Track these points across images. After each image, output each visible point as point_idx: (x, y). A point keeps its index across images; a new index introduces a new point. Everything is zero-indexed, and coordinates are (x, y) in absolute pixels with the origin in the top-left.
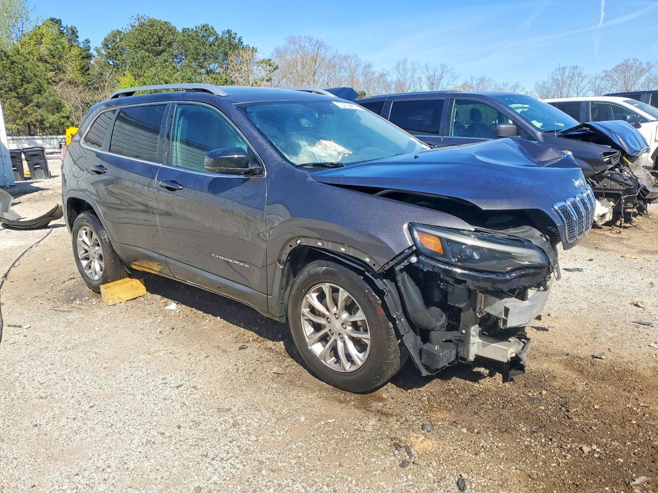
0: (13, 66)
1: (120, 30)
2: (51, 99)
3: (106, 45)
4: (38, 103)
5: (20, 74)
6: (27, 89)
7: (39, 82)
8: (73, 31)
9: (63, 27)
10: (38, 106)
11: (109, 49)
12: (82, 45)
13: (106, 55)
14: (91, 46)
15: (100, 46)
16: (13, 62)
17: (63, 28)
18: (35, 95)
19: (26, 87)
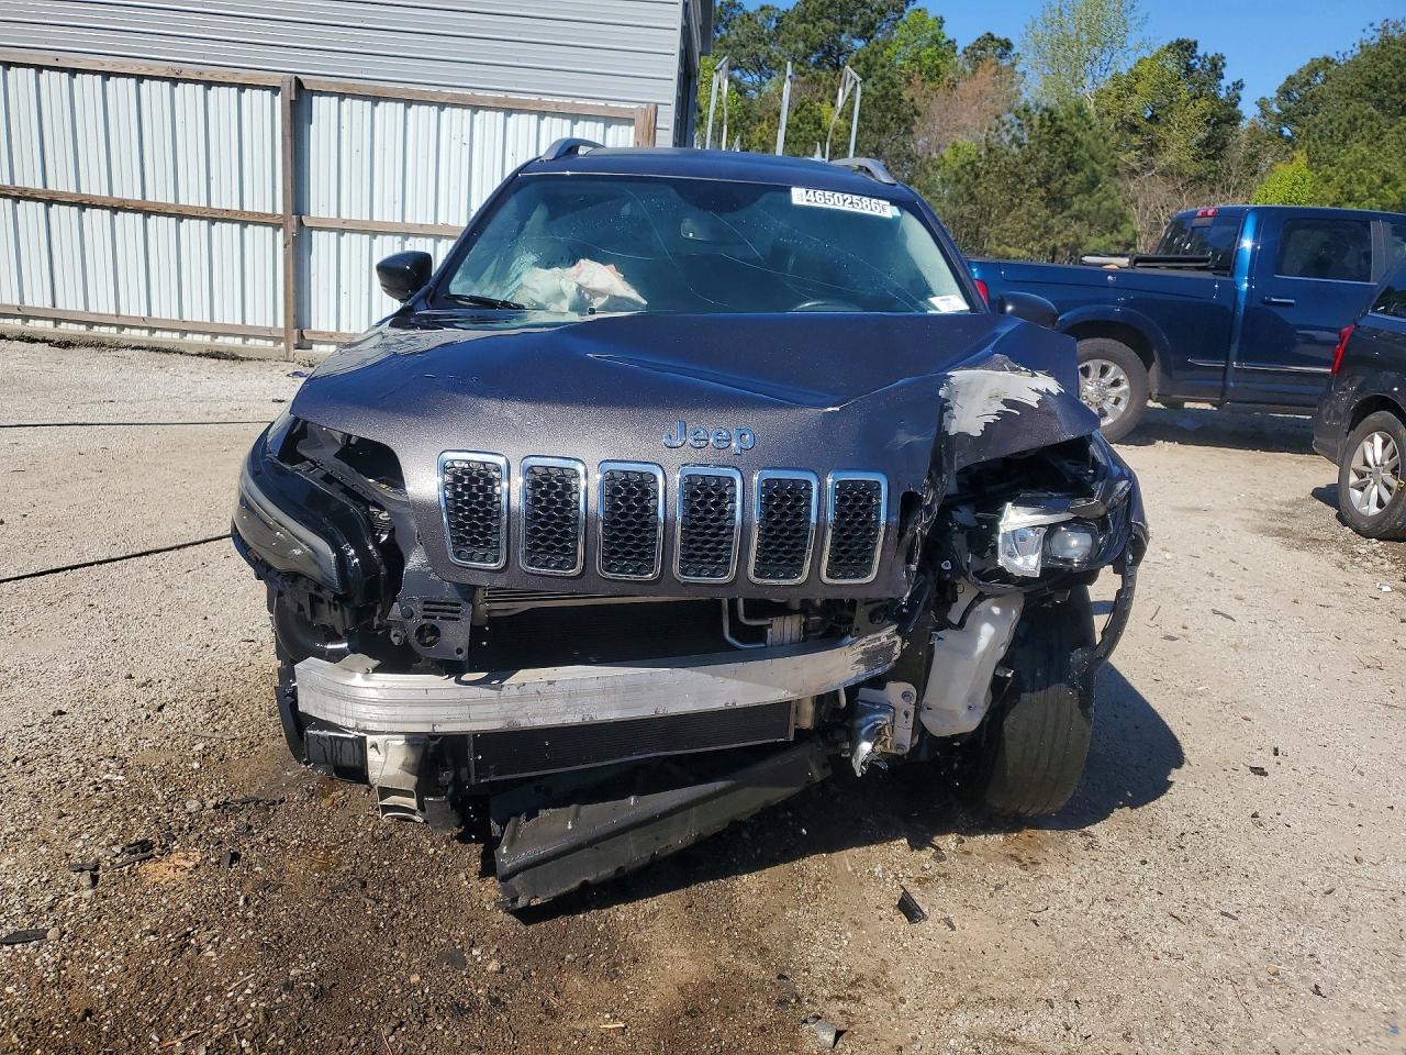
0: (1057, 139)
1: (1332, 55)
2: (1106, 204)
3: (1285, 92)
4: (1080, 211)
5: (1065, 154)
6: (1068, 183)
7: (1094, 171)
8: (1215, 65)
9: (1196, 57)
10: (1078, 218)
11: (1290, 100)
12: (1223, 95)
13: (1279, 115)
14: (1241, 96)
15: (1272, 94)
16: (1061, 131)
17: (1196, 60)
18: (1080, 196)
19: (1067, 180)
